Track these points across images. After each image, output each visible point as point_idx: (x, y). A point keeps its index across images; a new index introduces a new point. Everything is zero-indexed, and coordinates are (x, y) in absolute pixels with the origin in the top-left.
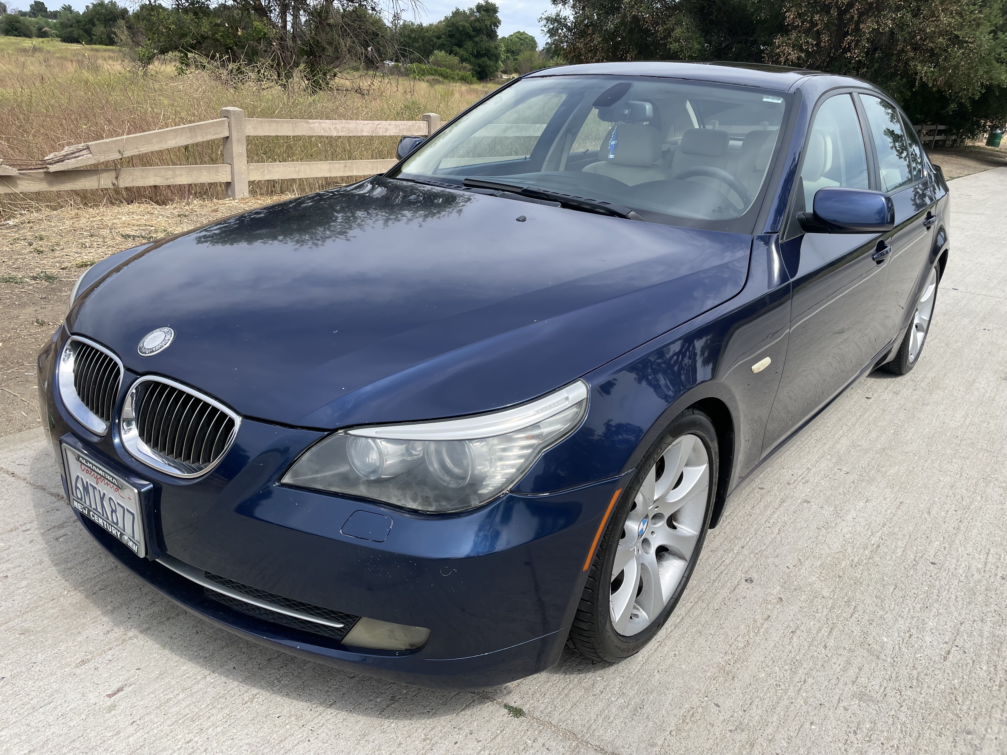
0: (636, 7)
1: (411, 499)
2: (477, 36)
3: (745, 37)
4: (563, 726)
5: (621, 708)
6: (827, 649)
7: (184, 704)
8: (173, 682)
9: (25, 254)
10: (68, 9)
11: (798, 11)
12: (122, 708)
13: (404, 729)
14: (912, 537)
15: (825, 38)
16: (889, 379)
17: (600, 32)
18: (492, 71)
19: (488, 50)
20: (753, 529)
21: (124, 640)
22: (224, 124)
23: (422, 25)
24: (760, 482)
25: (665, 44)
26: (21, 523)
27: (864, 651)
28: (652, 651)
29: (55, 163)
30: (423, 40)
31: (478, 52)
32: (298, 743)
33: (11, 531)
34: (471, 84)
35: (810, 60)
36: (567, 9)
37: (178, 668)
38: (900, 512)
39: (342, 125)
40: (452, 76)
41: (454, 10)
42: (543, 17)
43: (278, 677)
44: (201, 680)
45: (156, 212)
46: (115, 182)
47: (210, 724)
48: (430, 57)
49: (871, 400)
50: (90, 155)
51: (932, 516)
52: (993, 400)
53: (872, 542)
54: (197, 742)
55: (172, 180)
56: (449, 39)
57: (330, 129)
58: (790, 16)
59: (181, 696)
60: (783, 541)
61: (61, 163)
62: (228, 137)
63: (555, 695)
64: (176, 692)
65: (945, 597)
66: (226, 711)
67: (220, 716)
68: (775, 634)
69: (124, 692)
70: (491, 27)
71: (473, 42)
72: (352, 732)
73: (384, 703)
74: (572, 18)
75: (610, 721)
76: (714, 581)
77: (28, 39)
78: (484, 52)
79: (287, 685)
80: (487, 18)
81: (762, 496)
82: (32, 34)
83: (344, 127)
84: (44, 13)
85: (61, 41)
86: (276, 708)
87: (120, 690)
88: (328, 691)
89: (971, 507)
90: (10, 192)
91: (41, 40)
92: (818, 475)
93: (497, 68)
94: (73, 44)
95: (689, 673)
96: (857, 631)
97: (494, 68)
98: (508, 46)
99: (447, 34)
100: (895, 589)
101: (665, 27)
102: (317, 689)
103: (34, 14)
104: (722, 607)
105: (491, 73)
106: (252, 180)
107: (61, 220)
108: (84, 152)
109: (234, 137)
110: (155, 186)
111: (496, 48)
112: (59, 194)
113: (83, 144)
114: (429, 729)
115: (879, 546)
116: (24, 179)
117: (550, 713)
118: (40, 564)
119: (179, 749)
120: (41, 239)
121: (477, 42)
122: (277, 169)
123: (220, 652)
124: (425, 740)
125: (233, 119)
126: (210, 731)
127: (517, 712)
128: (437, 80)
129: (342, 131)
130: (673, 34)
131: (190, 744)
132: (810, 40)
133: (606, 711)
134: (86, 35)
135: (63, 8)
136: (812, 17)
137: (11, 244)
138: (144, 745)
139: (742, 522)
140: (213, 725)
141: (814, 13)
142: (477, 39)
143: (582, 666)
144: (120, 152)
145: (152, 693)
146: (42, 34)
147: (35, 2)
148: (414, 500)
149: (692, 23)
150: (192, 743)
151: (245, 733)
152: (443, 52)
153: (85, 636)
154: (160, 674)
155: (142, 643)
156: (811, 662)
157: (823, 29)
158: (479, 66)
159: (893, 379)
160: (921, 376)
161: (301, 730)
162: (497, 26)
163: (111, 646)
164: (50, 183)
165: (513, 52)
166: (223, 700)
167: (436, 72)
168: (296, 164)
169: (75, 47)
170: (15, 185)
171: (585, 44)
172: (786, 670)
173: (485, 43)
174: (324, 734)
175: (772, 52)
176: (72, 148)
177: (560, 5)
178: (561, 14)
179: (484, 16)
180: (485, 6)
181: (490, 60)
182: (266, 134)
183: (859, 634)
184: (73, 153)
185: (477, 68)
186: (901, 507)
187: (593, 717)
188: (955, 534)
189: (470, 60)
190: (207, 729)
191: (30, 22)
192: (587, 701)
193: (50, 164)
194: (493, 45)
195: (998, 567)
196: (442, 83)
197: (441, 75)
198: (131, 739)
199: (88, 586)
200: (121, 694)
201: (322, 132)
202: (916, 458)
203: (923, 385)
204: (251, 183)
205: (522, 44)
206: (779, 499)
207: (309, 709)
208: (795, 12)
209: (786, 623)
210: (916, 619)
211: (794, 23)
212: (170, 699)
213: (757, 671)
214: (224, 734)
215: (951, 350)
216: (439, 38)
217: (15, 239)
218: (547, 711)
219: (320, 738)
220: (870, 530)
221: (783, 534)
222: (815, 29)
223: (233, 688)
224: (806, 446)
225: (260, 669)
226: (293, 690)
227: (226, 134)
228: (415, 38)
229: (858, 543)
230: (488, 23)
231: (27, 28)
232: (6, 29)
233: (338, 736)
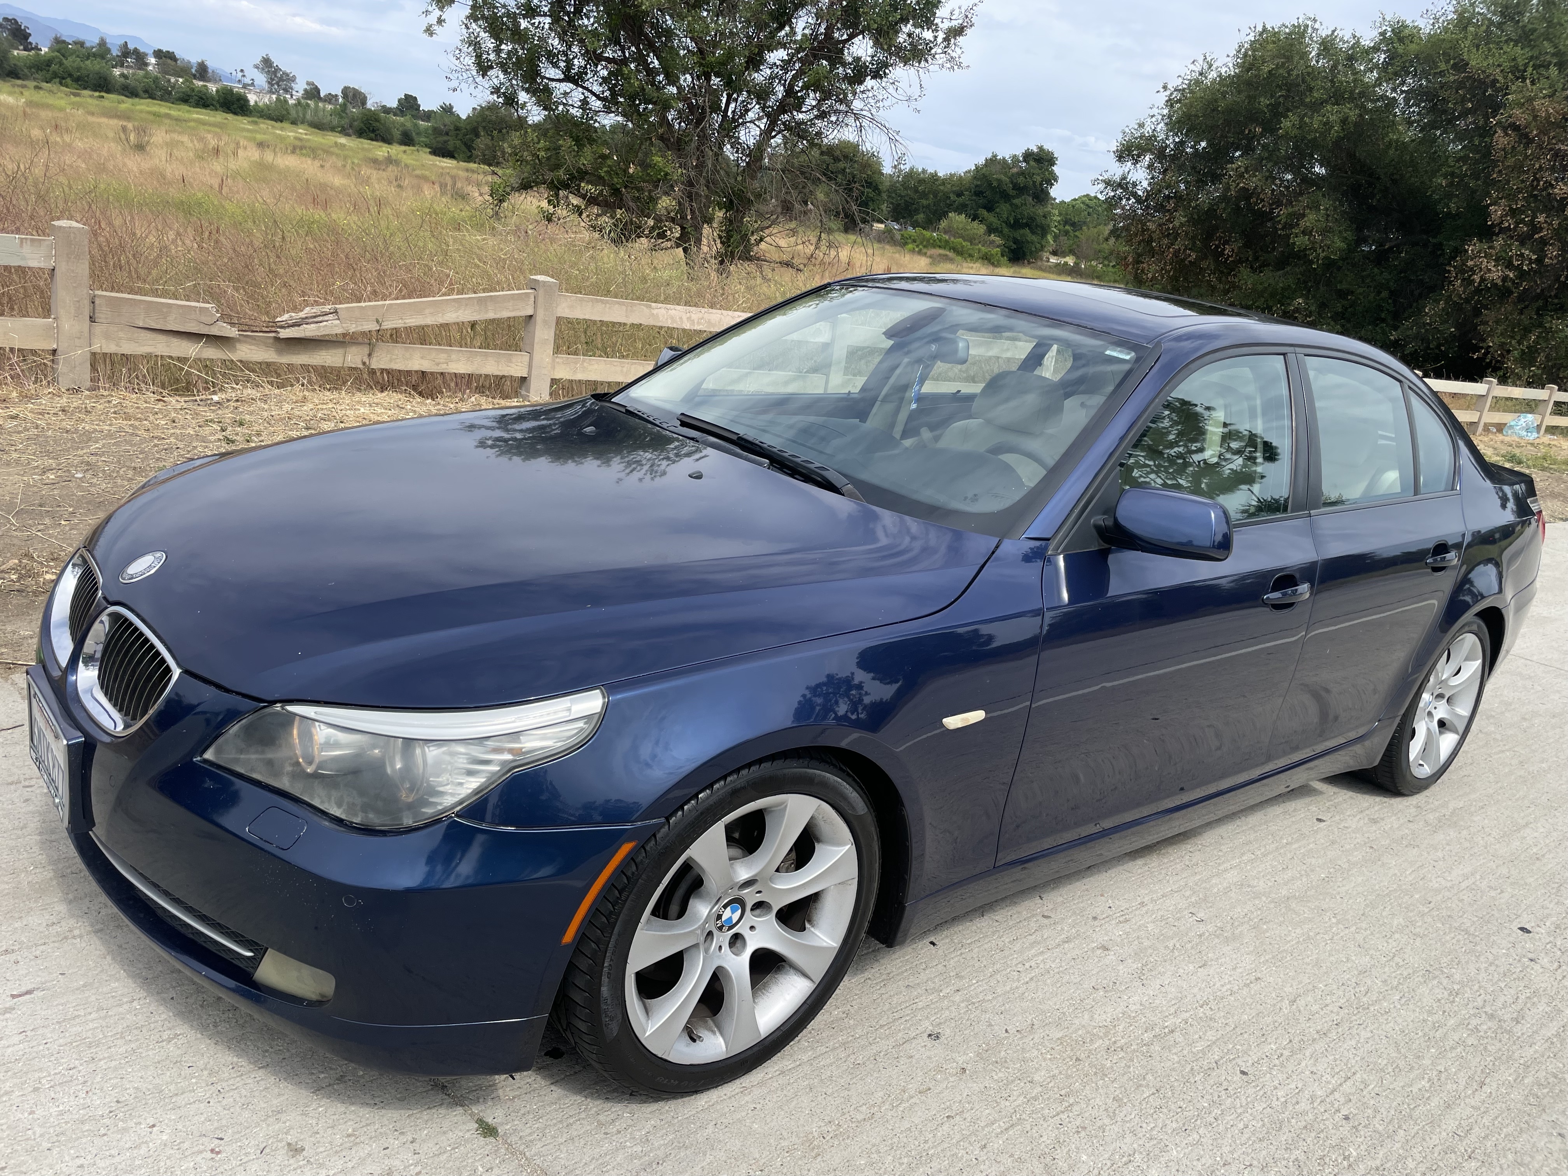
0: (1246, 176)
1: (336, 803)
2: (1017, 196)
3: (1425, 237)
4: (538, 1162)
5: (632, 1157)
6: (985, 1150)
7: (91, 1025)
8: (93, 998)
9: (211, 442)
10: (447, 110)
11: (1510, 206)
12: (19, 1012)
13: (332, 1117)
14: (1237, 1029)
15: (1552, 252)
16: (1378, 799)
17: (1186, 208)
18: (1034, 249)
19: (1032, 219)
20: (991, 970)
21: (66, 938)
22: (529, 297)
23: (936, 174)
24: (1051, 906)
25: (1288, 237)
26: (27, 776)
27: (1040, 1165)
28: (725, 1097)
29: (288, 327)
30: (935, 196)
31: (1016, 221)
32: (194, 1102)
33: (12, 783)
34: (996, 266)
35: (1524, 283)
36: (1139, 171)
37: (108, 983)
38: (1245, 991)
39: (701, 315)
40: (970, 252)
41: (989, 156)
42: (1100, 178)
43: (218, 1020)
44: (127, 1002)
45: (409, 407)
46: (366, 360)
47: (106, 1055)
48: (942, 222)
49: (1323, 824)
50: (338, 322)
51: (1294, 1007)
52: (1538, 859)
53: (1166, 1024)
54: (79, 1072)
55: (444, 366)
56: (974, 198)
57: (681, 318)
58: (1497, 212)
59: (94, 1016)
60: (1026, 994)
61: (297, 328)
62: (531, 316)
63: (554, 1121)
64: (89, 1010)
65: (1227, 1123)
66: (133, 1045)
67: (122, 1050)
68: (919, 1113)
69: (32, 996)
70: (1041, 184)
71: (1012, 205)
72: (265, 1105)
73: (327, 1080)
74: (1145, 184)
75: (604, 1170)
76: (882, 1026)
77: (386, 145)
78: (1025, 221)
79: (222, 1033)
80: (1037, 171)
81: (1041, 927)
82: (392, 139)
83: (702, 318)
84: (415, 112)
85: (430, 153)
86: (194, 1056)
87: (29, 992)
88: (267, 1051)
89: (1372, 1008)
90: (225, 357)
91: (403, 148)
92: (1151, 916)
93: (1042, 246)
94: (444, 160)
95: (757, 1136)
96: (1047, 1139)
97: (1038, 246)
98: (1067, 214)
99: (973, 190)
100: (1153, 1094)
101: (1290, 210)
102: (255, 1046)
103: (402, 111)
104: (868, 1063)
105: (1031, 252)
106: (557, 378)
107: (280, 403)
108: (331, 317)
109: (539, 318)
110: (423, 372)
111: (1045, 216)
112: (291, 368)
113: (330, 307)
114: (363, 1124)
115: (1172, 1031)
116: (245, 342)
117: (531, 1141)
118: (22, 829)
119: (56, 1074)
120: (241, 424)
121: (1017, 206)
122: (596, 366)
123: (167, 976)
124: (349, 1136)
125: (541, 292)
126: (102, 1062)
127: (488, 1130)
128: (946, 255)
129: (699, 323)
130: (1302, 223)
131: (71, 1072)
132: (1527, 252)
133: (608, 1157)
134: (463, 148)
135: (442, 107)
136: (1534, 217)
137: (199, 426)
138: (20, 1059)
139: (983, 957)
140: (109, 1057)
141: (1538, 210)
142: (1017, 201)
143: (616, 1094)
144: (377, 321)
145: (62, 1004)
146: (407, 140)
147: (406, 95)
148: (339, 805)
149: (1335, 209)
150: (74, 1070)
151: (140, 1075)
152: (964, 216)
153: (25, 923)
154: (84, 986)
155: (84, 945)
156: (947, 1162)
157: (1551, 238)
158: (1016, 241)
159: (1386, 799)
160: (1436, 803)
161: (207, 1088)
162: (1052, 184)
163: (47, 941)
164: (280, 352)
165: (1073, 224)
166: (136, 1032)
167: (945, 245)
168: (624, 363)
169: (447, 163)
170: (233, 349)
171: (1160, 225)
172: (901, 1164)
173: (1027, 206)
174: (232, 1100)
175: (1464, 264)
176: (316, 310)
177: (1129, 164)
178: (1129, 177)
179: (1032, 167)
180: (1038, 154)
181: (1033, 233)
182: (587, 317)
183: (1048, 1142)
184: (315, 317)
185: (1012, 243)
186: (1252, 985)
187: (587, 1159)
188: (1314, 1040)
189: (1001, 232)
190: (100, 1060)
191: (394, 122)
192: (590, 1138)
193: (282, 327)
194: (1040, 211)
195: (1350, 1100)
196: (951, 260)
197: (954, 249)
198: (10, 1050)
199: (60, 866)
200: (28, 997)
201: (669, 321)
202: (1334, 920)
203: (1431, 817)
204: (554, 381)
205: (1089, 214)
206: (1063, 936)
207: (231, 1067)
208: (1505, 206)
209: (948, 1103)
210: (1155, 1142)
211: (1502, 223)
212: (78, 1016)
213: (858, 1154)
214: (116, 1069)
215: (1522, 773)
216: (959, 194)
217: (207, 421)
218: (528, 1138)
219: (224, 1102)
220: (1176, 1007)
221: (1032, 985)
222: (1536, 236)
223: (157, 1022)
224: (1163, 872)
225: (202, 1006)
226: (225, 1040)
227: (530, 312)
228: (924, 192)
229: (1144, 1019)
230: (1038, 179)
231: (388, 130)
232: (361, 129)
233: (245, 1106)
